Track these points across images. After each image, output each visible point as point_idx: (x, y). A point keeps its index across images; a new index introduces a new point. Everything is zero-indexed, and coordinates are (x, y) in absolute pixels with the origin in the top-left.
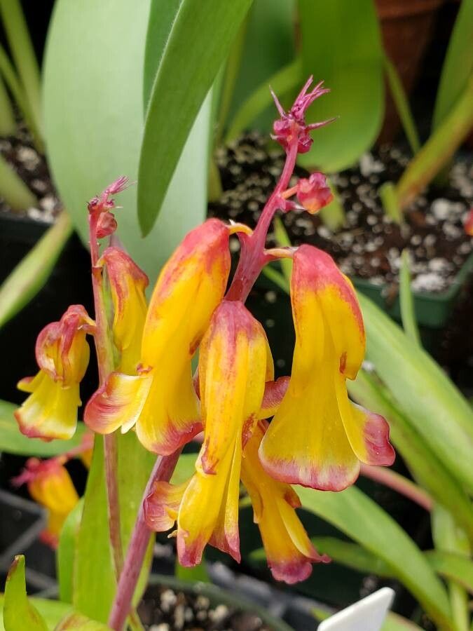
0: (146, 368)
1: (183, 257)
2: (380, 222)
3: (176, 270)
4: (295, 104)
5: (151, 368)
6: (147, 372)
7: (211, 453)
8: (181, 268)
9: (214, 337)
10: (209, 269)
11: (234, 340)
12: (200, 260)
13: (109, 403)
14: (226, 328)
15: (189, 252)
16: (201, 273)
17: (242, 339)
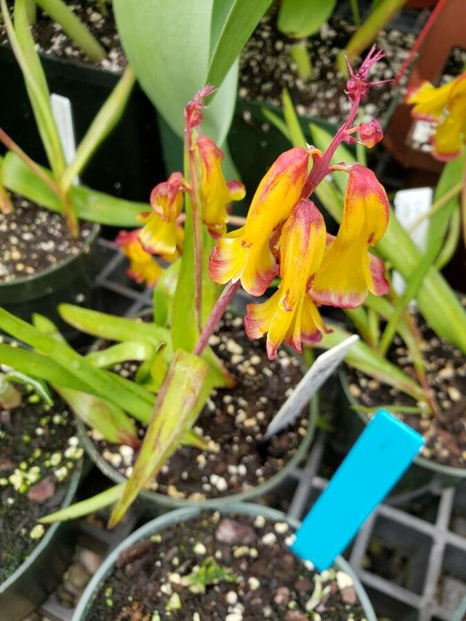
0: (247, 244)
1: (279, 173)
2: (335, 77)
3: (273, 182)
4: (362, 67)
5: (251, 244)
6: (249, 247)
7: (289, 300)
8: (276, 181)
9: (294, 226)
10: (295, 182)
11: (308, 231)
12: (290, 177)
13: (219, 259)
14: (304, 222)
15: (283, 171)
16: (289, 185)
17: (313, 228)
